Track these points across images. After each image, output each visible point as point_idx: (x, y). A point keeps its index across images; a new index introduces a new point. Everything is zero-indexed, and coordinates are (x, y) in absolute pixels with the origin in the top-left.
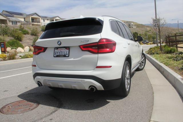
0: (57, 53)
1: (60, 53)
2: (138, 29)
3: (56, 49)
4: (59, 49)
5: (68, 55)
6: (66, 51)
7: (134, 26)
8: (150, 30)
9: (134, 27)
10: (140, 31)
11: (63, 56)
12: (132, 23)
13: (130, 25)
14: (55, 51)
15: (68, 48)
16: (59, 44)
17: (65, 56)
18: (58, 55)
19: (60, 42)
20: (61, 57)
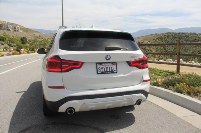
0: (102, 69)
1: (106, 69)
2: (25, 33)
3: (99, 65)
4: (103, 64)
5: (116, 72)
6: (113, 67)
7: (20, 29)
8: (39, 36)
9: (20, 31)
10: (29, 36)
11: (110, 72)
12: (18, 26)
13: (15, 28)
14: (98, 66)
15: (114, 63)
16: (107, 58)
17: (112, 72)
18: (103, 71)
19: (109, 57)
20: (108, 73)
